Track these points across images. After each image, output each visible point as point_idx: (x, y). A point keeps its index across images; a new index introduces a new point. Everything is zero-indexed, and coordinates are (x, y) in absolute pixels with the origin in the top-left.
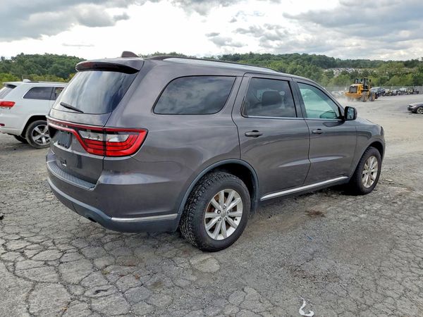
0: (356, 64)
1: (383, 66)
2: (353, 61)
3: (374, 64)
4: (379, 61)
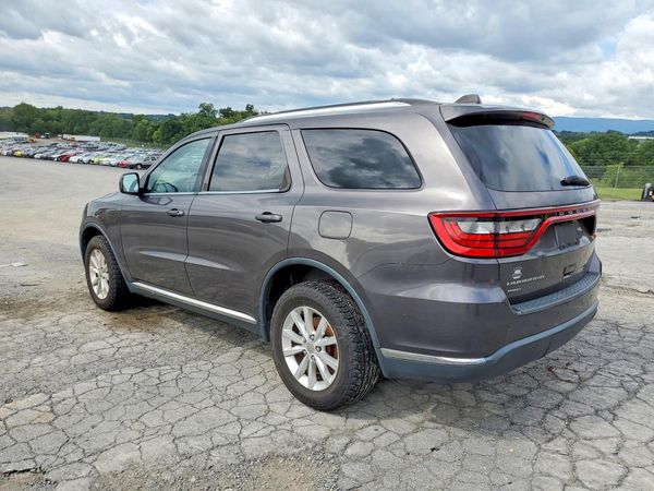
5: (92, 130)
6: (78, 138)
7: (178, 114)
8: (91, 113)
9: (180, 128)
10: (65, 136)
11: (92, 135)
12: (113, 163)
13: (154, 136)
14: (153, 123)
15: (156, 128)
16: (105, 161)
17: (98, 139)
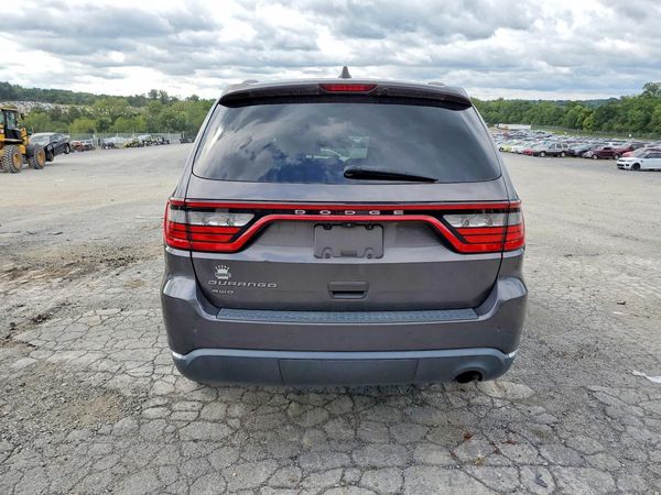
0: (52, 96)
1: (98, 102)
2: (45, 91)
3: (81, 98)
4: (88, 95)
5: (525, 119)
6: (511, 127)
7: (618, 97)
8: (527, 102)
9: (615, 113)
10: (501, 125)
11: (524, 123)
12: (520, 151)
13: (585, 123)
14: (586, 109)
15: (588, 114)
16: (513, 148)
17: (529, 127)
